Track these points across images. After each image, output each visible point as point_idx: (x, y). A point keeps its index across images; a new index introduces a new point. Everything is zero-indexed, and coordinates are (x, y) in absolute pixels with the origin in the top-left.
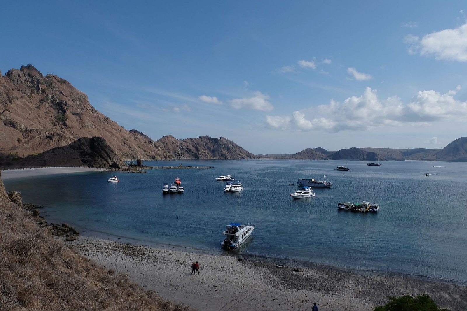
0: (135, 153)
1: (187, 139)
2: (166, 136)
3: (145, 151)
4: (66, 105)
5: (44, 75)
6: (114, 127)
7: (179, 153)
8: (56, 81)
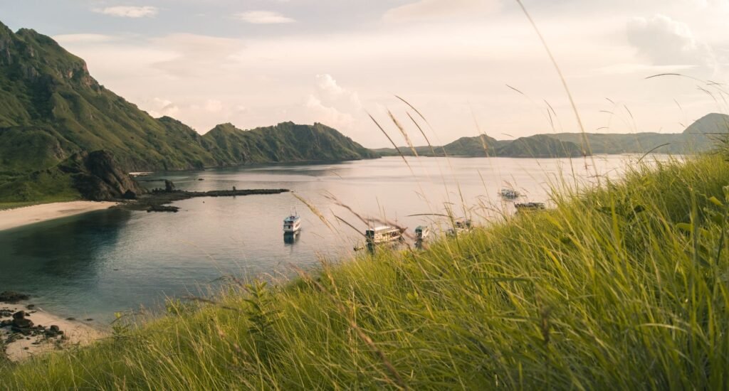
0: (167, 158)
1: (258, 128)
2: (221, 125)
3: (185, 154)
4: (52, 83)
5: (15, 31)
6: (133, 115)
7: (244, 153)
8: (34, 41)
